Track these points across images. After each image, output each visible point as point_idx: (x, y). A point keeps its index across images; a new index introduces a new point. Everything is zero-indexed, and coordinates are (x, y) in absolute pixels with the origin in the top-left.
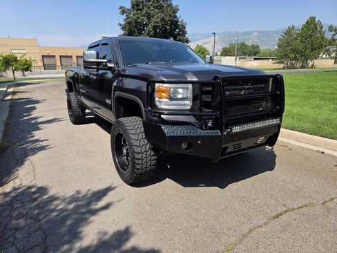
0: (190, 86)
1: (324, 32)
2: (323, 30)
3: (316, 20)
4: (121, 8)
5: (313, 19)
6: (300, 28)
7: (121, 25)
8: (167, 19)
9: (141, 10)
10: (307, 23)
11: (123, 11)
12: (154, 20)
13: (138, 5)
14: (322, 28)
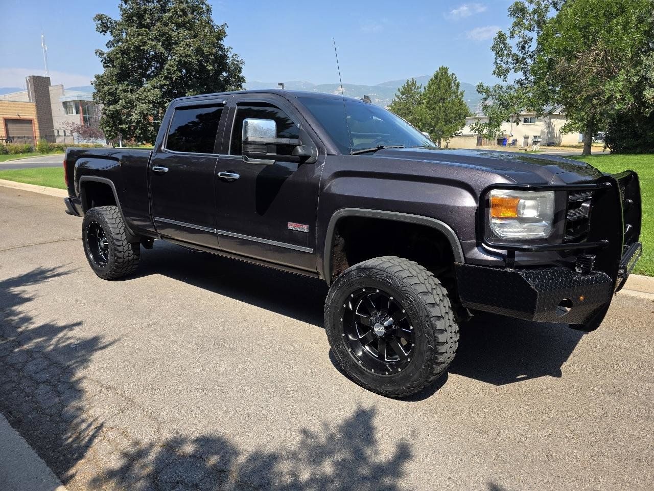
0: (551, 195)
1: (462, 94)
2: (460, 90)
3: (450, 73)
4: (100, 17)
5: (444, 70)
6: (426, 84)
7: (101, 54)
8: (206, 50)
9: (148, 27)
10: (436, 76)
11: (105, 25)
12: (180, 49)
13: (141, 17)
14: (458, 86)
